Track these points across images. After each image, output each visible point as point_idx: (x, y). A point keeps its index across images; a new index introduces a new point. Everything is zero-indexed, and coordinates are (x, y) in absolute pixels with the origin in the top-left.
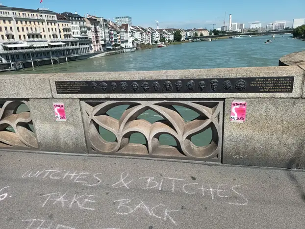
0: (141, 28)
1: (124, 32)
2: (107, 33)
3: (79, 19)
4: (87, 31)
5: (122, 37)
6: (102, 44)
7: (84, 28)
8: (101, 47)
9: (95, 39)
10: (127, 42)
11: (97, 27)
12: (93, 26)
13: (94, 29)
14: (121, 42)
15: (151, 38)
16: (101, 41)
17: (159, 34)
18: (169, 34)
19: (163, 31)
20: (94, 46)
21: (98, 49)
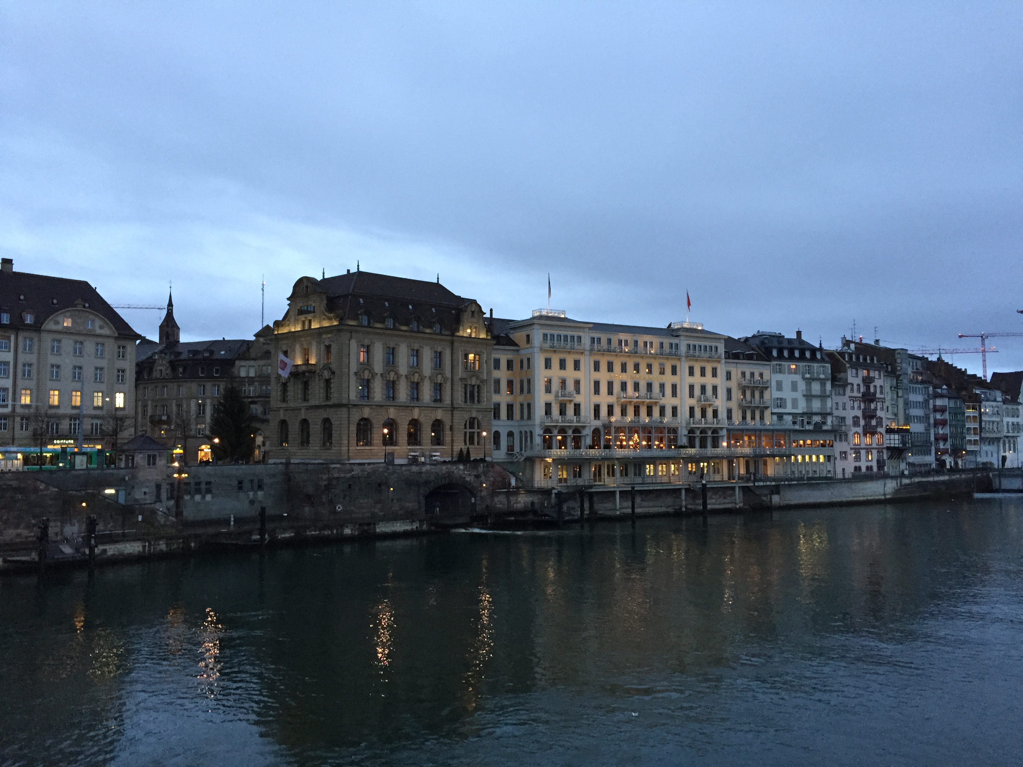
1: (999, 403)
2: (916, 405)
3: (808, 355)
4: (833, 396)
5: (989, 421)
6: (893, 445)
7: (823, 384)
8: (885, 457)
9: (861, 426)
10: (1012, 441)
11: (874, 384)
12: (859, 380)
13: (862, 390)
14: (984, 443)
16: (886, 436)
20: (857, 451)
21: (869, 464)
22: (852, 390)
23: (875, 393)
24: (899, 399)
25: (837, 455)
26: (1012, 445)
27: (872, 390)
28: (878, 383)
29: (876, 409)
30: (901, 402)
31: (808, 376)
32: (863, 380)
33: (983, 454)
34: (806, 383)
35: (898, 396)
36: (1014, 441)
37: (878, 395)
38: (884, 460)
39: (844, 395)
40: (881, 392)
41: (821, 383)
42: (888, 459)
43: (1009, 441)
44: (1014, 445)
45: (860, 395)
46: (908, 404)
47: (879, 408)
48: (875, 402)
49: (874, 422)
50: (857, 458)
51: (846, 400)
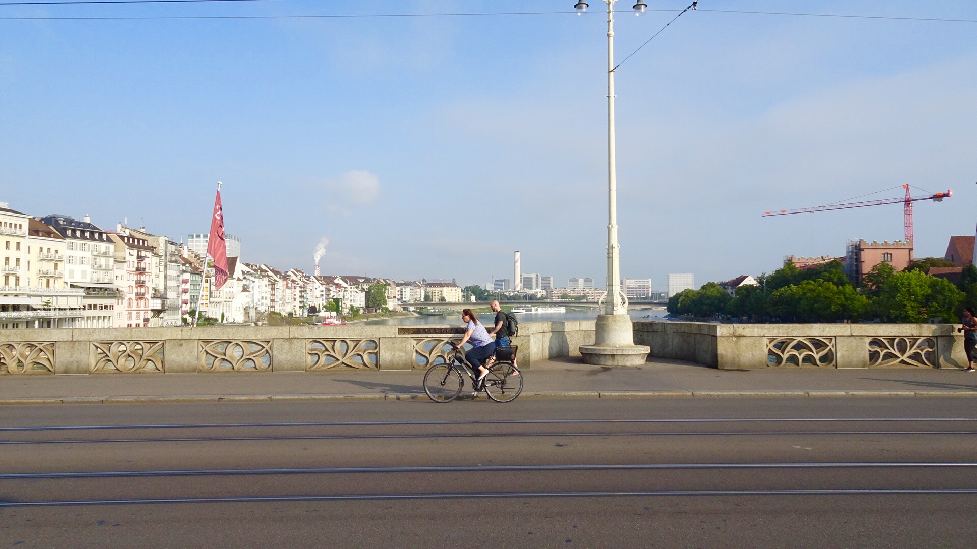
0: (273, 271)
2: (172, 278)
3: (96, 236)
4: (115, 270)
6: (155, 308)
7: (107, 260)
8: (150, 316)
9: (134, 293)
11: (145, 261)
12: (134, 259)
13: (136, 266)
14: (211, 306)
15: (298, 300)
16: (151, 301)
17: (324, 289)
18: (352, 289)
19: (336, 281)
20: (130, 312)
21: (138, 322)
22: (129, 266)
23: (145, 269)
24: (161, 273)
25: (115, 316)
26: (228, 307)
27: (143, 267)
28: (148, 261)
29: (145, 280)
30: (162, 276)
31: (95, 253)
32: (137, 258)
33: (210, 313)
34: (94, 258)
35: (160, 271)
37: (147, 270)
38: (148, 319)
39: (123, 269)
40: (150, 269)
43: (227, 304)
44: (230, 307)
45: (134, 269)
46: (167, 277)
47: (147, 279)
48: (144, 276)
49: (143, 291)
50: (130, 318)
51: (124, 272)
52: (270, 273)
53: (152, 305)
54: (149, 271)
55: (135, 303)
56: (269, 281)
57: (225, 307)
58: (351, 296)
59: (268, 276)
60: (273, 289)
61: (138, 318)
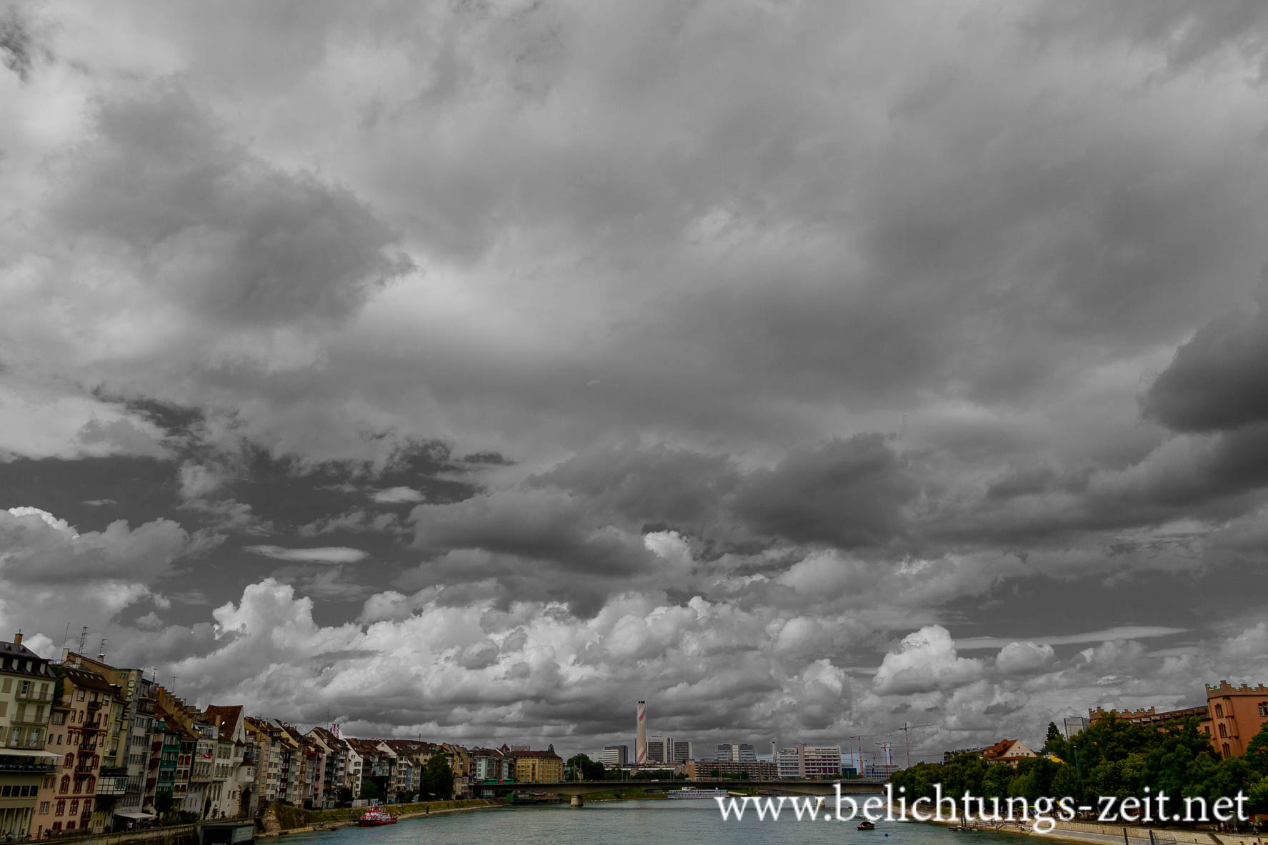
1: (214, 742)
2: (137, 740)
3: (29, 667)
4: (50, 725)
5: (202, 763)
6: (104, 793)
7: (40, 709)
8: (92, 810)
9: (74, 767)
10: (217, 787)
11: (100, 711)
12: (83, 706)
13: (84, 720)
14: (191, 790)
15: (323, 778)
16: (100, 781)
17: (361, 760)
18: (403, 762)
19: (380, 748)
20: (61, 803)
21: (72, 818)
22: (74, 718)
23: (99, 724)
24: (122, 732)
25: (38, 807)
26: (217, 791)
27: (95, 720)
28: (105, 710)
29: (95, 745)
30: (124, 736)
31: (24, 696)
32: (89, 706)
33: (188, 802)
34: (20, 705)
35: (121, 729)
36: (220, 787)
37: (102, 727)
38: (90, 812)
39: (63, 723)
40: (105, 724)
41: (38, 707)
42: (95, 811)
43: (215, 787)
44: (219, 791)
45: (81, 725)
46: (130, 739)
47: (98, 743)
48: (95, 737)
49: (89, 763)
50: (60, 811)
51: (64, 731)
52: (285, 735)
53: (100, 788)
54: (105, 728)
55: (72, 785)
56: (282, 747)
57: (212, 792)
58: (400, 773)
59: (282, 740)
60: (286, 761)
61: (74, 810)
